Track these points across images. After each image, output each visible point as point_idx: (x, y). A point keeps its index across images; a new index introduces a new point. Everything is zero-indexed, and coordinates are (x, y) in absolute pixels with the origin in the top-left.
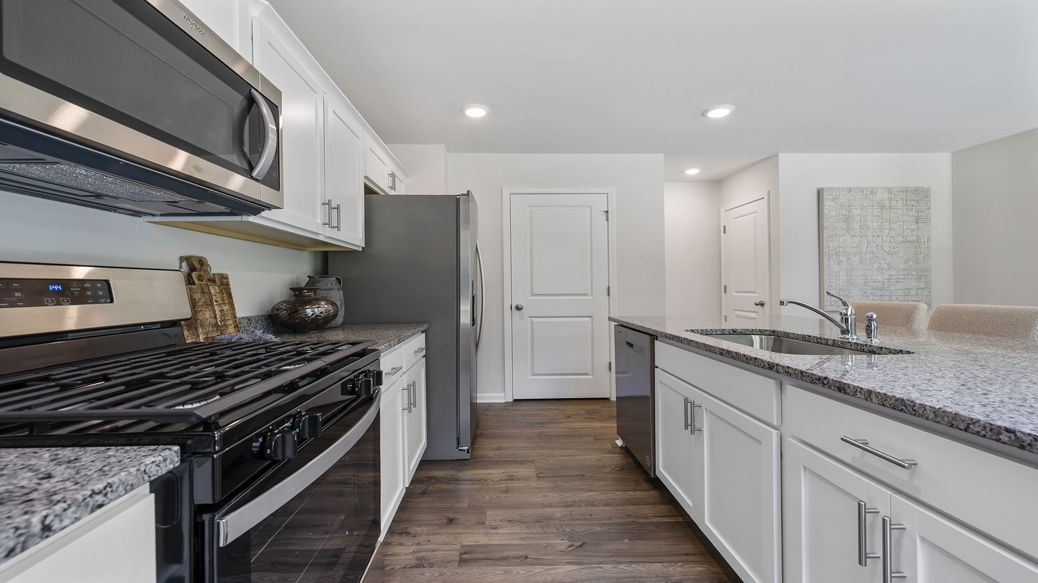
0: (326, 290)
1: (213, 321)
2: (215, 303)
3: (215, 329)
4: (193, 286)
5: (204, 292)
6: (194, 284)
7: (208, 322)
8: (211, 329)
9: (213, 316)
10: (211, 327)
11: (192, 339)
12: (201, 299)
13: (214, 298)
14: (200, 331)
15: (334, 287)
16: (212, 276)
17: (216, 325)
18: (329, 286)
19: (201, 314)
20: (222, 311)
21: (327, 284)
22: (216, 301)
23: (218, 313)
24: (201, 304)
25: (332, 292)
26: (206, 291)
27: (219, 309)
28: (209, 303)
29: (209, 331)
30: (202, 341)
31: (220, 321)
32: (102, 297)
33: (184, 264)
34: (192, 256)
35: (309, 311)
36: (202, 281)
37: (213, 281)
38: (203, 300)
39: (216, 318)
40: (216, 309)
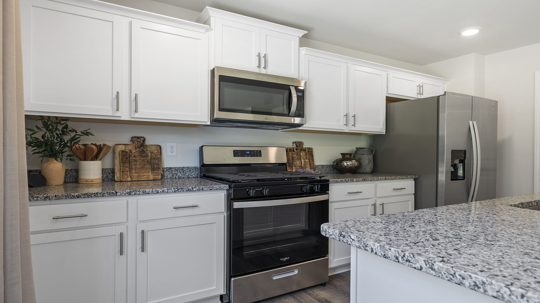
0: (361, 154)
1: (300, 165)
2: (302, 159)
3: (300, 168)
4: (294, 152)
5: (298, 154)
6: (294, 151)
7: (298, 165)
8: (298, 168)
9: (300, 163)
10: (299, 167)
11: (290, 170)
12: (296, 157)
13: (302, 157)
14: (294, 168)
15: (366, 153)
16: (304, 149)
17: (301, 166)
18: (363, 153)
19: (295, 162)
20: (305, 162)
21: (362, 152)
22: (303, 158)
23: (303, 162)
24: (296, 159)
25: (364, 156)
26: (299, 154)
27: (304, 161)
28: (299, 158)
29: (297, 168)
30: (294, 171)
31: (303, 165)
32: (259, 155)
33: (294, 145)
34: (296, 142)
35: (345, 164)
36: (297, 150)
37: (304, 150)
38: (297, 157)
39: (301, 164)
40: (302, 160)
